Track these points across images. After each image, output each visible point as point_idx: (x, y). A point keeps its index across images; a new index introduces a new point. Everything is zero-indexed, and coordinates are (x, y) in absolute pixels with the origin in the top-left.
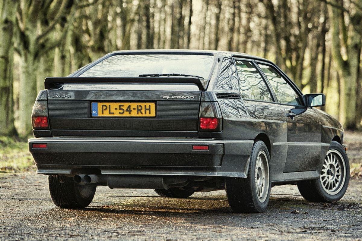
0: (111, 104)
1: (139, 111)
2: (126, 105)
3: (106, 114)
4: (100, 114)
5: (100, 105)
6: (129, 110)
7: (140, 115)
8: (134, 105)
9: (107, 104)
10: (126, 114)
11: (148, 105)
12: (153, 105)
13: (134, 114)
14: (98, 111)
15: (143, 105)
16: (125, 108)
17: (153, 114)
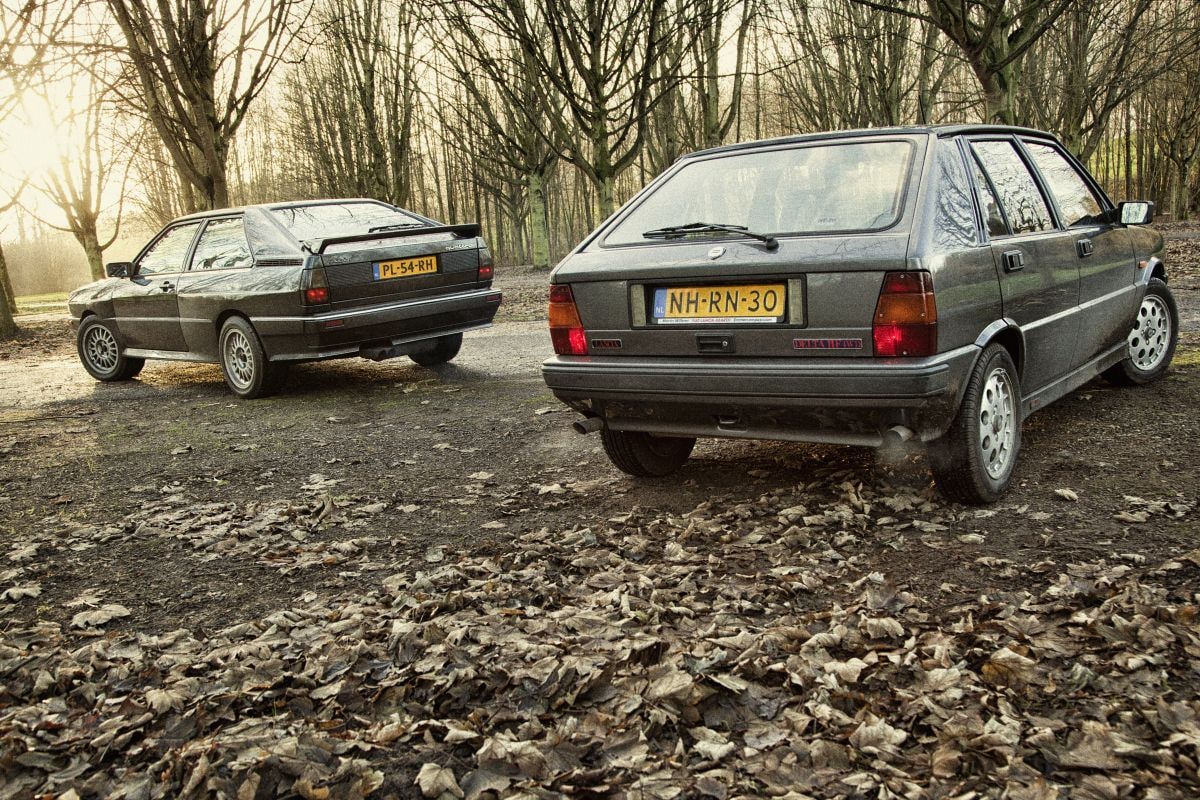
0: (394, 263)
1: (421, 267)
2: (407, 263)
3: (389, 275)
4: (382, 277)
5: (381, 265)
6: (411, 267)
7: (422, 272)
8: (415, 261)
9: (389, 264)
10: (409, 273)
11: (429, 259)
12: (434, 259)
13: (416, 271)
14: (381, 273)
15: (424, 259)
16: (407, 265)
17: (435, 270)
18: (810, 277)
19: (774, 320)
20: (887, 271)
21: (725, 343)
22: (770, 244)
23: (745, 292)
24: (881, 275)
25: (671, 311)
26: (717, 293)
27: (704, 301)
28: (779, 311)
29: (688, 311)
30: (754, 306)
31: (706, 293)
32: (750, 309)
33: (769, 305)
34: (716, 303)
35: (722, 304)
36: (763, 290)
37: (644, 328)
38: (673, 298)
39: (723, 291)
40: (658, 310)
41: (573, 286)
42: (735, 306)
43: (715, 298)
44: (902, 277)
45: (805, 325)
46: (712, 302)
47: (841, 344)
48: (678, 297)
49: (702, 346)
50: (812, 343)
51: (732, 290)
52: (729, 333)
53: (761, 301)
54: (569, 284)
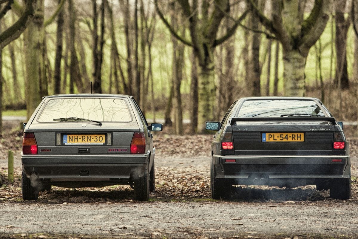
0: (275, 134)
1: (293, 138)
3: (272, 140)
4: (267, 140)
5: (267, 135)
6: (287, 138)
7: (294, 141)
8: (290, 135)
9: (272, 134)
10: (285, 140)
11: (299, 134)
12: (302, 135)
13: (290, 140)
14: (267, 138)
15: (296, 134)
16: (284, 136)
17: (302, 140)
18: (114, 133)
19: (102, 144)
20: (135, 132)
21: (88, 150)
22: (100, 124)
23: (93, 136)
24: (133, 133)
25: (69, 141)
26: (84, 136)
27: (80, 138)
28: (104, 141)
29: (75, 141)
30: (96, 140)
31: (80, 136)
32: (95, 141)
33: (101, 140)
34: (84, 139)
35: (86, 139)
36: (98, 136)
37: (60, 146)
38: (70, 137)
39: (86, 136)
40: (64, 141)
41: (34, 133)
42: (90, 140)
43: (84, 138)
44: (138, 133)
45: (112, 145)
46: (83, 139)
47: (122, 150)
48: (71, 137)
49: (80, 151)
50: (113, 150)
51: (89, 136)
52: (89, 147)
53: (98, 139)
54: (33, 132)
